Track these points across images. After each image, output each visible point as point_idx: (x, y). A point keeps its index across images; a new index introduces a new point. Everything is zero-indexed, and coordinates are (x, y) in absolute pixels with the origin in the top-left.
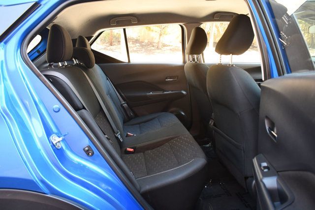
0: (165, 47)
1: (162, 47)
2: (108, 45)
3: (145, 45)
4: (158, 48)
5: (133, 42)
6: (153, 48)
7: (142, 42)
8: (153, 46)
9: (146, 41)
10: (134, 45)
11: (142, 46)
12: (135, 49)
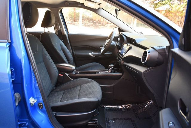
0: (107, 25)
1: (106, 24)
2: (73, 21)
3: (96, 22)
4: (102, 25)
5: (89, 20)
6: (100, 25)
7: (95, 21)
8: (100, 24)
9: (97, 20)
10: (89, 22)
11: (94, 23)
12: (89, 24)
